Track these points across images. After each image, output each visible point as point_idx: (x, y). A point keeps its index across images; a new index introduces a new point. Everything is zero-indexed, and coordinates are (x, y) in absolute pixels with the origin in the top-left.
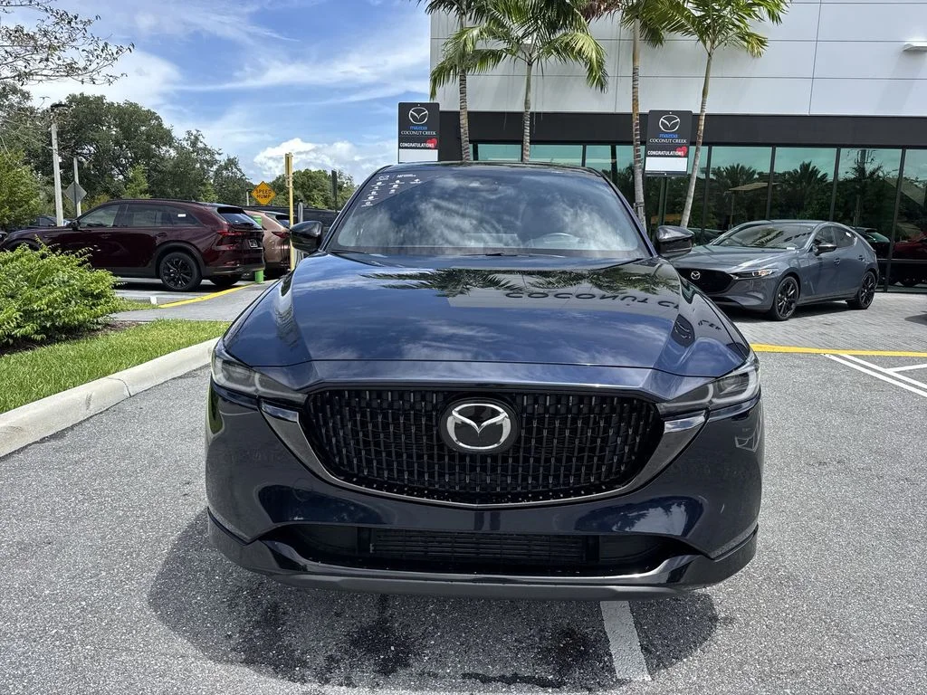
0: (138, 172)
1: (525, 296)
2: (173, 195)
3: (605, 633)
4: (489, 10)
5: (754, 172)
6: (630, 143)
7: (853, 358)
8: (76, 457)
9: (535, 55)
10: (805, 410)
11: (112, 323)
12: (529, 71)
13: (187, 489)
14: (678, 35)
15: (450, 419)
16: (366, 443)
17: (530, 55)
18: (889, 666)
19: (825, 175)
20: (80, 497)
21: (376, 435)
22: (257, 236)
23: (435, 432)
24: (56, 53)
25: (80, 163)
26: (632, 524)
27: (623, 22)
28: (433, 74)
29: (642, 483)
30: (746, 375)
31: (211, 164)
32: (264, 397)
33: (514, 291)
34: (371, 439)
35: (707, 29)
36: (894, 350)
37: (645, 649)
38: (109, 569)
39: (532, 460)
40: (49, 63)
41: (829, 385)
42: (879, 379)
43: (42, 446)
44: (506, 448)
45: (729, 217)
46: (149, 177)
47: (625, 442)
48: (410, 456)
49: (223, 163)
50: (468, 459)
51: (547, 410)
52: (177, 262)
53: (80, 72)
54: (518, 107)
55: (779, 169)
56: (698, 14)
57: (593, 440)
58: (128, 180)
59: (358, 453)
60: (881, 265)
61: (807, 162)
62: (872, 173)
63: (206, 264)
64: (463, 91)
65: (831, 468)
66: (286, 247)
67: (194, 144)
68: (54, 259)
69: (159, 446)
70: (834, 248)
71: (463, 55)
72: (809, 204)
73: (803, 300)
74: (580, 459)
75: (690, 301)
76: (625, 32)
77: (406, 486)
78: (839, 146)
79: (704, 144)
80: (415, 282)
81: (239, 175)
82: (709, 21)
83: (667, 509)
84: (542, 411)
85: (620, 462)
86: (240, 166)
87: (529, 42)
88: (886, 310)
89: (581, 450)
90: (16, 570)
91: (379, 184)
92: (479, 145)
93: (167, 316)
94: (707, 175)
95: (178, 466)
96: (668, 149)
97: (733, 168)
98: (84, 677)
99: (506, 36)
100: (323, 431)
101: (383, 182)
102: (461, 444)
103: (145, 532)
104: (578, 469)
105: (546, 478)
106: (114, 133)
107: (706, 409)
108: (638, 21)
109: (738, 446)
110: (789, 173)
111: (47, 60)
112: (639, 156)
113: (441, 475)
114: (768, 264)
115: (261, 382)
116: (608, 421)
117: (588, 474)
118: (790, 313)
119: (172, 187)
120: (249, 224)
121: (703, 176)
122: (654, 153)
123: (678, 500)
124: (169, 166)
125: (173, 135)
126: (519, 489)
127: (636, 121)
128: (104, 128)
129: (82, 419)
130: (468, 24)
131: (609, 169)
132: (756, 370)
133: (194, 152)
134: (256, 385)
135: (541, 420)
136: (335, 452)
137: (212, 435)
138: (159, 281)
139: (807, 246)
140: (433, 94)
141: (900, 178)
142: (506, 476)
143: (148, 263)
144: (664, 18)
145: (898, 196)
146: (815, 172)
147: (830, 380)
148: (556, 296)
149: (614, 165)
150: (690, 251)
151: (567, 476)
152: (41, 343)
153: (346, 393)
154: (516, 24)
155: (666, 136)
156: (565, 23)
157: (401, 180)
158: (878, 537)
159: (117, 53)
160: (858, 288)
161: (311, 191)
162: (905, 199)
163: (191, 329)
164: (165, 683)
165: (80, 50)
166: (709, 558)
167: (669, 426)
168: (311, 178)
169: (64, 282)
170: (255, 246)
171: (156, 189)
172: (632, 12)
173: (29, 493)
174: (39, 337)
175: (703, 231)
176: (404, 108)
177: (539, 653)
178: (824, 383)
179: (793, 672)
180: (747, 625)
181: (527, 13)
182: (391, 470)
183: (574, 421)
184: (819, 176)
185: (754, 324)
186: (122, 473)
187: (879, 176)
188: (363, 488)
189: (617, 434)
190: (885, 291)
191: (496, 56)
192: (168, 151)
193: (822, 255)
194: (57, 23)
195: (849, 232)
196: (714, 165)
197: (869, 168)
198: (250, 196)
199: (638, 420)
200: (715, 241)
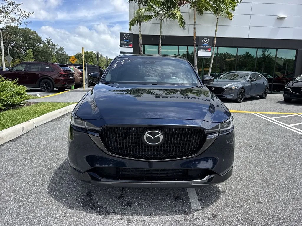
0: (30, 52)
1: (161, 97)
2: (42, 59)
3: (188, 196)
4: (149, 2)
5: (231, 55)
6: (193, 46)
7: (260, 114)
8: (21, 147)
9: (163, 17)
10: (246, 130)
11: (26, 103)
12: (161, 22)
13: (58, 156)
14: (208, 12)
15: (145, 135)
16: (120, 143)
17: (162, 17)
18: (268, 204)
19: (253, 56)
20: (24, 159)
21: (123, 140)
22: (72, 74)
23: (140, 139)
24: (9, 14)
25: (10, 48)
26: (197, 166)
27: (191, 7)
28: (130, 22)
29: (200, 154)
30: (230, 122)
31: (54, 49)
32: (88, 129)
33: (157, 96)
34: (121, 141)
35: (217, 10)
36: (273, 112)
37: (200, 200)
38: (37, 181)
39: (168, 147)
40: (6, 18)
41: (253, 123)
42: (268, 121)
43: (9, 143)
44: (161, 144)
45: (223, 69)
46: (33, 53)
47: (195, 142)
48: (133, 146)
49: (59, 49)
50: (150, 147)
51: (173, 132)
52: (46, 83)
53: (16, 21)
54: (158, 34)
55: (239, 54)
56: (214, 6)
57: (186, 141)
58: (26, 54)
59: (117, 145)
60: (269, 85)
61: (248, 52)
62: (268, 56)
63: (56, 83)
64: (140, 28)
65: (254, 148)
66: (81, 78)
67: (49, 42)
68: (7, 82)
69: (47, 143)
70: (256, 80)
71: (140, 17)
72: (248, 65)
73: (246, 96)
74: (182, 147)
75: (213, 100)
76: (191, 10)
77: (131, 155)
78: (257, 48)
79: (216, 47)
80: (126, 92)
81: (64, 53)
82: (217, 8)
83: (207, 161)
84: (171, 133)
85: (194, 147)
86: (65, 50)
87: (161, 13)
88: (271, 99)
89: (183, 144)
90: (8, 182)
91: (118, 61)
92: (145, 46)
93: (45, 101)
94: (217, 55)
95: (54, 149)
96: (205, 49)
97: (225, 53)
98: (34, 212)
99: (154, 11)
100: (107, 139)
101: (119, 61)
102: (148, 143)
103: (47, 170)
104: (182, 149)
105: (173, 152)
106: (21, 38)
107: (218, 132)
108: (195, 7)
109: (228, 142)
110: (242, 55)
111: (5, 17)
112: (196, 50)
113: (142, 152)
114: (235, 85)
115: (87, 125)
116: (191, 136)
117: (185, 151)
118: (242, 100)
119: (41, 57)
120: (70, 70)
121: (216, 56)
122: (201, 50)
123: (210, 158)
124: (40, 49)
125: (42, 39)
126: (165, 156)
127: (195, 39)
128: (18, 37)
129: (21, 134)
130: (142, 7)
131: (186, 53)
132: (233, 120)
133: (49, 45)
134: (85, 125)
135: (171, 136)
136: (110, 145)
137: (71, 141)
138: (40, 89)
139: (247, 80)
140: (130, 29)
141: (276, 57)
142: (161, 152)
143: (36, 83)
144: (203, 6)
145: (275, 63)
146: (250, 55)
147: (254, 121)
148: (171, 97)
149: (188, 52)
150: (213, 83)
151: (179, 152)
152: (4, 110)
153: (114, 128)
154: (157, 7)
155: (204, 45)
156: (172, 7)
157: (124, 60)
158: (266, 168)
159: (28, 15)
160: (262, 93)
161: (88, 58)
162: (277, 64)
163: (53, 105)
164: (59, 213)
165: (16, 14)
166: (219, 175)
167: (208, 137)
168: (88, 54)
169: (11, 90)
170: (72, 77)
171: (36, 57)
172: (194, 4)
173: (8, 158)
174: (3, 108)
175: (215, 74)
176: (122, 34)
177: (169, 202)
178: (252, 122)
179: (242, 206)
180: (229, 193)
181: (160, 3)
182: (127, 151)
183: (181, 136)
184: (251, 56)
185: (231, 104)
186: (37, 152)
187: (270, 57)
188: (118, 156)
189: (193, 139)
190: (271, 93)
191: (150, 17)
192: (40, 45)
193: (252, 82)
194: (8, 5)
195: (260, 75)
196: (219, 52)
197: (267, 54)
198: (68, 60)
199: (199, 135)
200: (219, 78)
